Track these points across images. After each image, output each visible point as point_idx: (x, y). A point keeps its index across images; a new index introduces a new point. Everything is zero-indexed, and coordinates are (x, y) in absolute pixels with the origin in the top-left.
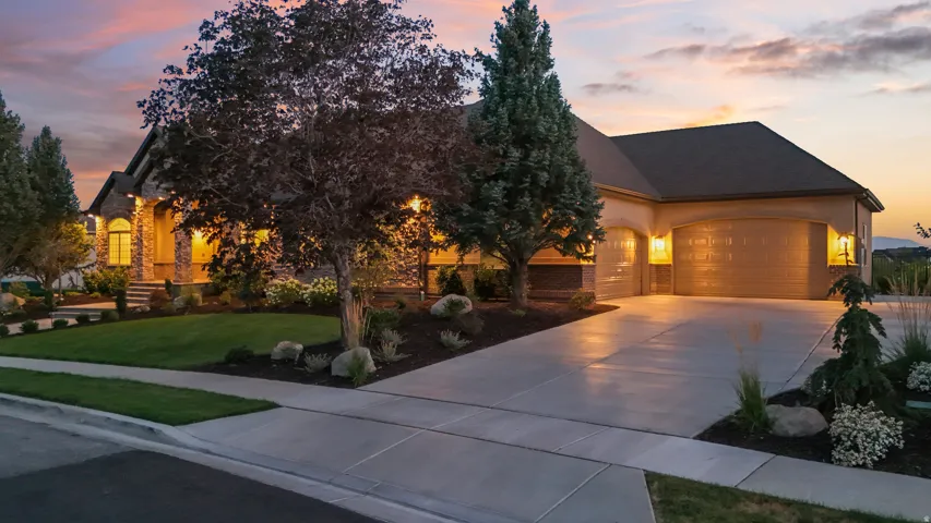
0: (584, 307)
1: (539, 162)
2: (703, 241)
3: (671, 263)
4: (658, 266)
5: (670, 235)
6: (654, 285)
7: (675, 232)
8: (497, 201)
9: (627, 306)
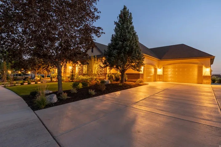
0: (139, 84)
1: (126, 45)
2: (170, 70)
3: (162, 74)
4: (159, 75)
5: (162, 68)
6: (158, 79)
7: (163, 67)
8: (115, 55)
9: (151, 84)
